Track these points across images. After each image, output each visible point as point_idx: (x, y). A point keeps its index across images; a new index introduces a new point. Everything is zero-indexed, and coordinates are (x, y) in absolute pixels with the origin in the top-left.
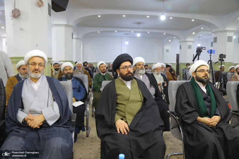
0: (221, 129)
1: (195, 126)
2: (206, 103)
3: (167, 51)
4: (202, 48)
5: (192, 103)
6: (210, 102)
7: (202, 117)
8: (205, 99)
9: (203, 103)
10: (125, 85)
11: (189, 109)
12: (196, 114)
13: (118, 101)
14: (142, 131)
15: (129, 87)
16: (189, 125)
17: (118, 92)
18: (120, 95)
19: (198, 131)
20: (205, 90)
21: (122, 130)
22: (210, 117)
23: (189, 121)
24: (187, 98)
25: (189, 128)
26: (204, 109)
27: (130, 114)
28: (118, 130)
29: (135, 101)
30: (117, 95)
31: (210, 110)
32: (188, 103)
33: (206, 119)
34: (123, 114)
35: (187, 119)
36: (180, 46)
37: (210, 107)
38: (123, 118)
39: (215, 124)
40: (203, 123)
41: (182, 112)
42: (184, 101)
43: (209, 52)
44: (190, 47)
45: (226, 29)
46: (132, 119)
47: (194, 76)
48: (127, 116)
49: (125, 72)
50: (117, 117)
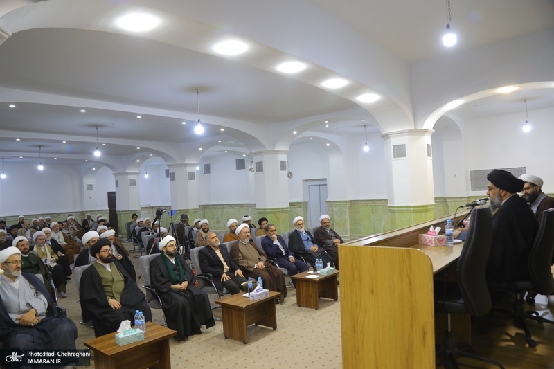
0: (189, 290)
2: (176, 272)
3: (90, 188)
4: (162, 210)
5: (165, 275)
6: (179, 271)
7: (174, 284)
8: (174, 270)
9: (174, 274)
10: (105, 268)
11: (163, 280)
12: (169, 283)
13: (104, 284)
14: (132, 304)
15: (109, 269)
16: (164, 293)
17: (102, 276)
18: (104, 278)
20: (174, 262)
21: (116, 306)
22: (181, 284)
23: (164, 291)
24: (160, 271)
25: (165, 296)
26: (175, 278)
27: (117, 293)
28: (113, 307)
29: (118, 282)
30: (102, 278)
31: (180, 278)
32: (161, 275)
33: (178, 286)
34: (111, 294)
35: (163, 289)
36: (117, 182)
37: (179, 275)
38: (113, 297)
39: (185, 288)
40: (175, 289)
41: (158, 284)
42: (158, 274)
43: (170, 213)
44: (133, 183)
45: (186, 162)
46: (119, 296)
47: (164, 250)
48: (115, 295)
49: (105, 255)
50: (108, 297)
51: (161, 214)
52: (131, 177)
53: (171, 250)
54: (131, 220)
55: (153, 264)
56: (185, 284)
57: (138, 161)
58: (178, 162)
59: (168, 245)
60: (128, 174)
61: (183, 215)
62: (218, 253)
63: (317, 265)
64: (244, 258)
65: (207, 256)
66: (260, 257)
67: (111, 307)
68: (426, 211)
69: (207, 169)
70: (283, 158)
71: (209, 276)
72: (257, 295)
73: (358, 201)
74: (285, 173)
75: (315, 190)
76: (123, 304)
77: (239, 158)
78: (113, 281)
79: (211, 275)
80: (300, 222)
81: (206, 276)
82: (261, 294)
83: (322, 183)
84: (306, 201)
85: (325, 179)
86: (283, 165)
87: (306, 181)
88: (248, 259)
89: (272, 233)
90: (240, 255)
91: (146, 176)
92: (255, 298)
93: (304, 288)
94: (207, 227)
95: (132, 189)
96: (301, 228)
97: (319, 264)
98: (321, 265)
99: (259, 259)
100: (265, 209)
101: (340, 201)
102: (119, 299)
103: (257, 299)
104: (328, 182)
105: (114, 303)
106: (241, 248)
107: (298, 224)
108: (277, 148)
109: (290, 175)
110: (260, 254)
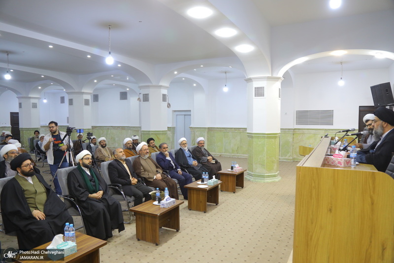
1: (89, 201)
2: (92, 183)
4: (72, 129)
5: (83, 185)
6: (94, 182)
7: (92, 194)
8: (91, 181)
9: (90, 184)
10: (27, 180)
11: (82, 190)
12: (87, 193)
13: (26, 196)
14: (55, 214)
15: (31, 182)
17: (25, 188)
18: (27, 190)
19: (91, 204)
20: (89, 174)
21: (41, 217)
22: (97, 193)
23: (84, 199)
24: (78, 182)
26: (92, 188)
27: (40, 204)
28: (37, 218)
29: (41, 193)
30: (24, 191)
31: (96, 187)
32: (80, 186)
33: (94, 195)
34: (34, 206)
35: (82, 197)
36: (20, 104)
37: (95, 186)
39: (100, 196)
40: (93, 198)
41: (77, 194)
42: (77, 185)
43: (78, 131)
44: (35, 106)
45: (82, 91)
46: (43, 207)
47: (81, 162)
48: (39, 206)
49: (27, 169)
50: (31, 208)
51: (71, 132)
52: (33, 101)
53: (87, 162)
54: (34, 136)
55: (70, 175)
56: (101, 192)
57: (40, 88)
58: (76, 91)
59: (85, 157)
60: (30, 98)
61: (89, 133)
62: (125, 166)
63: (203, 177)
64: (145, 170)
65: (117, 168)
66: (157, 170)
67: (35, 218)
68: (275, 138)
69: (96, 98)
70: (165, 92)
71: (118, 186)
72: (167, 204)
73: (214, 128)
74: (166, 104)
75: (181, 118)
76: (47, 216)
77: (123, 91)
78: (36, 192)
79: (121, 185)
80: (184, 142)
81: (116, 186)
82: (170, 202)
83: (187, 114)
84: (174, 126)
85: (190, 111)
86: (164, 98)
87: (175, 111)
88: (148, 171)
89: (164, 150)
90: (142, 168)
91: (45, 101)
92: (165, 206)
93: (195, 195)
94: (104, 143)
95: (33, 110)
96: (185, 147)
97: (205, 176)
98: (207, 177)
99: (157, 171)
100: (149, 131)
101: (198, 128)
102: (42, 210)
103: (167, 207)
104: (192, 113)
105: (38, 214)
106: (143, 162)
107: (182, 144)
108: (161, 84)
109: (169, 106)
110: (157, 167)
